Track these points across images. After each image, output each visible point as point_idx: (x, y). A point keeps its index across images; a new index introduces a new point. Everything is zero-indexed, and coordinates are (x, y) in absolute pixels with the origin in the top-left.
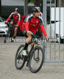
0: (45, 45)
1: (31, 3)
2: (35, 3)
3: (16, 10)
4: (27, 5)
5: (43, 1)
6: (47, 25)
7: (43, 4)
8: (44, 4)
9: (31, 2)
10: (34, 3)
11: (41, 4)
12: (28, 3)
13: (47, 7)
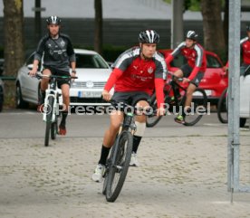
0: (236, 138)
1: (192, 11)
2: (204, 11)
4: (182, 17)
5: (230, 6)
6: (242, 77)
7: (230, 13)
8: (233, 15)
9: (192, 7)
10: (202, 11)
11: (223, 14)
12: (184, 12)
13: (242, 23)
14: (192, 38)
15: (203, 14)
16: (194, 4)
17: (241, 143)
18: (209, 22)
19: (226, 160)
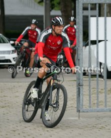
0: (81, 82)
1: (55, 10)
3: (33, 22)
4: (50, 13)
5: (77, 7)
6: (84, 47)
7: (77, 11)
8: (79, 12)
9: (56, 8)
10: (61, 10)
11: (73, 12)
12: (51, 11)
13: (83, 16)
14: (35, 24)
15: (62, 12)
16: (56, 6)
17: (84, 84)
18: (65, 16)
19: (76, 94)
